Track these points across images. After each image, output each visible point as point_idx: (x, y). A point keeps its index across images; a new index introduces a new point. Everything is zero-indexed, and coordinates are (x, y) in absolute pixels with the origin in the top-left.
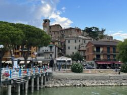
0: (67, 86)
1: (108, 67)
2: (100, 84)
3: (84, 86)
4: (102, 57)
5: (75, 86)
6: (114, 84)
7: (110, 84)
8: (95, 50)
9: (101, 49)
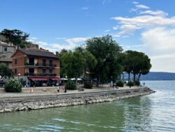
0: (7, 112)
1: (44, 84)
2: (50, 106)
3: (30, 109)
4: (36, 72)
5: (18, 110)
6: (65, 105)
7: (60, 105)
8: (28, 61)
9: (36, 62)
